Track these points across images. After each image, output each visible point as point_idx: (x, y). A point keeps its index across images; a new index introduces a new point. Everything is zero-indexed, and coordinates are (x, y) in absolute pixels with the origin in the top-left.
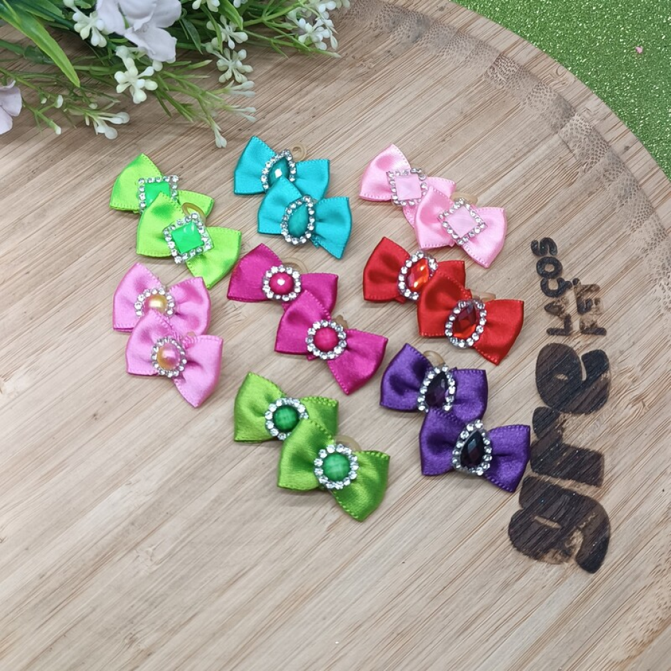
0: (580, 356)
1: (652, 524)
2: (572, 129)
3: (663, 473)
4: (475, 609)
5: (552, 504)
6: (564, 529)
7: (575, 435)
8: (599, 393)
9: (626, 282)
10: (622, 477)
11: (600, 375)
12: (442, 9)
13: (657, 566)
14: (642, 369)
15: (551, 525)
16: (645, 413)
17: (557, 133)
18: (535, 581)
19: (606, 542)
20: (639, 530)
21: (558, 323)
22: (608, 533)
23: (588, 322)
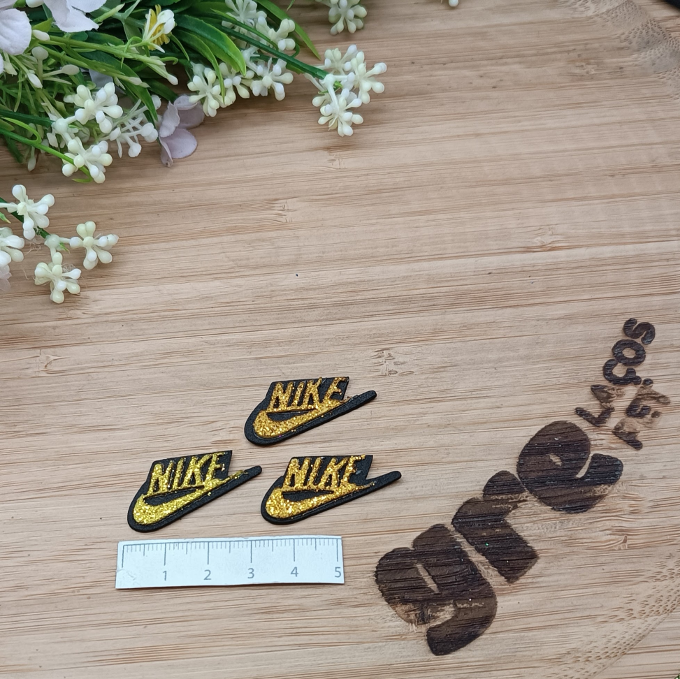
0: (591, 455)
1: (537, 654)
3: (589, 617)
4: (291, 602)
5: (446, 565)
6: (439, 596)
7: (523, 520)
8: (583, 500)
10: (541, 590)
11: (600, 484)
14: (651, 507)
15: (428, 582)
16: (620, 549)
18: (369, 619)
20: (519, 650)
21: (594, 408)
22: (482, 630)
23: (630, 428)
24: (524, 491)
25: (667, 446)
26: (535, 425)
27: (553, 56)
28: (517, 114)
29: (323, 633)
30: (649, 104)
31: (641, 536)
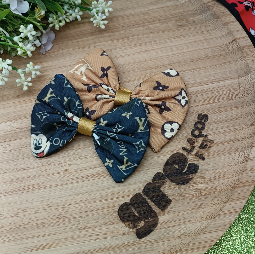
0: (188, 164)
1: (172, 236)
2: (245, 79)
3: (189, 221)
4: (91, 225)
5: (141, 207)
6: (139, 218)
7: (166, 189)
8: (186, 180)
9: (226, 146)
10: (173, 213)
11: (191, 174)
12: (223, 13)
13: (163, 251)
14: (209, 180)
15: (136, 213)
16: (199, 196)
17: (239, 78)
18: (116, 228)
19: (151, 231)
20: (166, 234)
21: (189, 147)
22: (154, 228)
23: (201, 153)
24: (166, 178)
25: (213, 158)
26: (169, 155)
27: (171, 19)
28: (159, 42)
29: (101, 235)
30: (204, 34)
31: (206, 191)
